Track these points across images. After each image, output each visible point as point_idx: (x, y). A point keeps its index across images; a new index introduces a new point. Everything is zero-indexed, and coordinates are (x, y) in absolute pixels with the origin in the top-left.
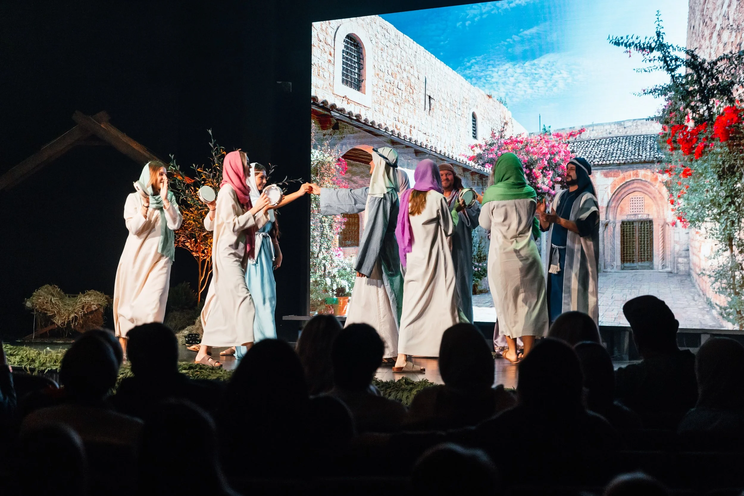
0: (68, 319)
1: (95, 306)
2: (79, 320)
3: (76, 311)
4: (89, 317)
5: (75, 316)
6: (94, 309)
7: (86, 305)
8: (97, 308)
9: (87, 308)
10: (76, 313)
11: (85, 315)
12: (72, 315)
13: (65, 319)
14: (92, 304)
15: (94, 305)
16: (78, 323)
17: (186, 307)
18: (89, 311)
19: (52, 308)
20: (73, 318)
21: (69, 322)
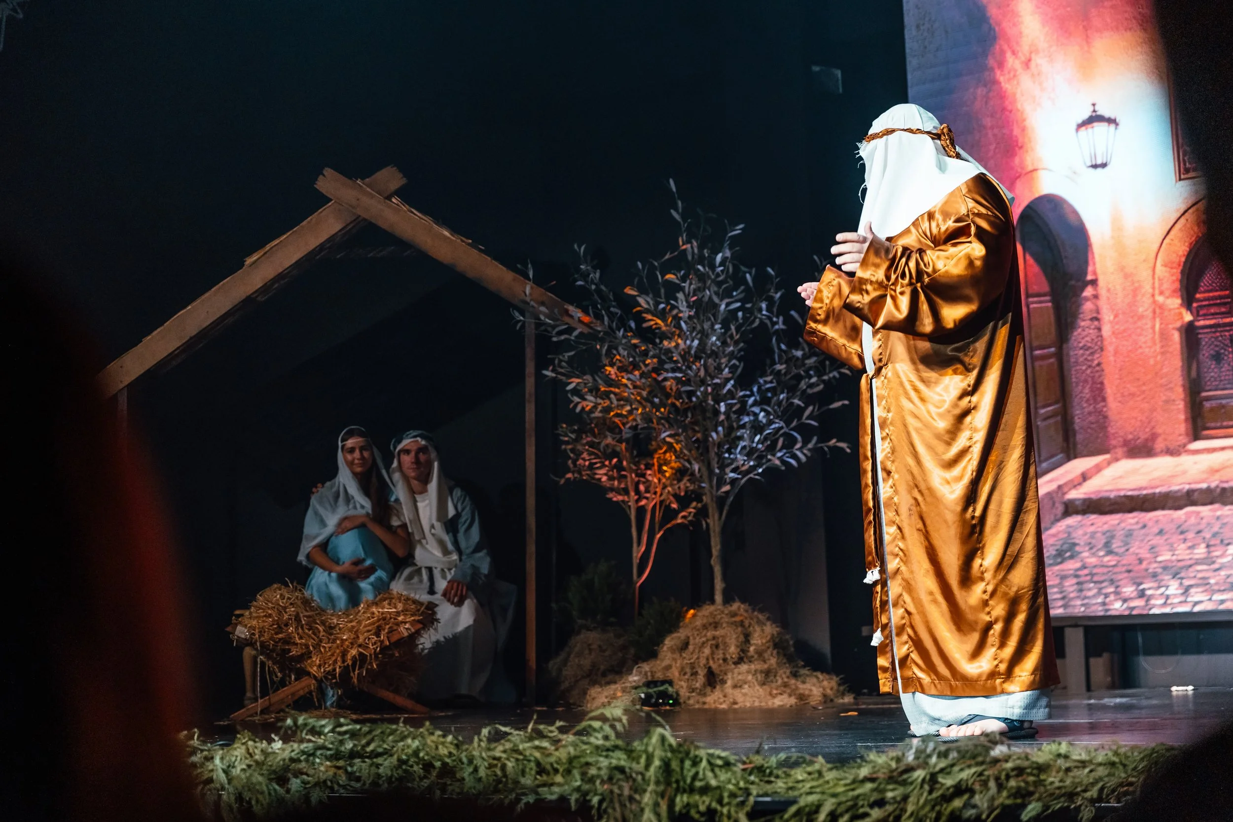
0: (344, 662)
1: (407, 626)
2: (371, 664)
3: (361, 640)
4: (393, 655)
5: (361, 654)
6: (406, 634)
7: (386, 624)
8: (413, 630)
9: (388, 633)
10: (360, 646)
11: (384, 649)
12: (354, 652)
13: (335, 662)
14: (402, 622)
15: (405, 623)
16: (367, 670)
17: (612, 619)
18: (395, 638)
19: (301, 638)
20: (354, 658)
21: (346, 671)
